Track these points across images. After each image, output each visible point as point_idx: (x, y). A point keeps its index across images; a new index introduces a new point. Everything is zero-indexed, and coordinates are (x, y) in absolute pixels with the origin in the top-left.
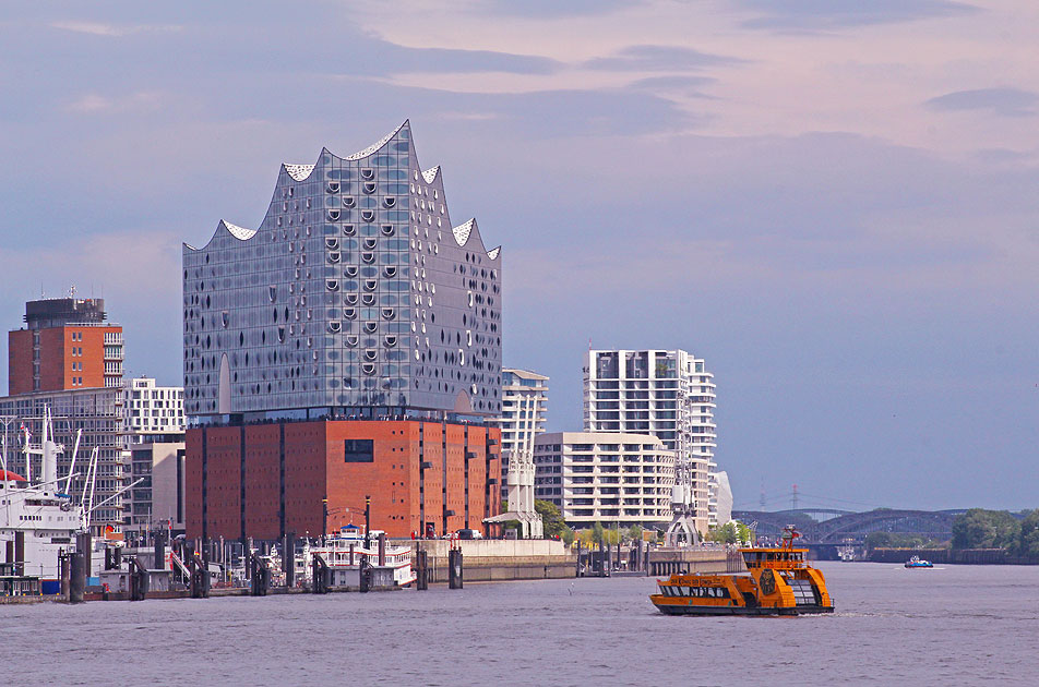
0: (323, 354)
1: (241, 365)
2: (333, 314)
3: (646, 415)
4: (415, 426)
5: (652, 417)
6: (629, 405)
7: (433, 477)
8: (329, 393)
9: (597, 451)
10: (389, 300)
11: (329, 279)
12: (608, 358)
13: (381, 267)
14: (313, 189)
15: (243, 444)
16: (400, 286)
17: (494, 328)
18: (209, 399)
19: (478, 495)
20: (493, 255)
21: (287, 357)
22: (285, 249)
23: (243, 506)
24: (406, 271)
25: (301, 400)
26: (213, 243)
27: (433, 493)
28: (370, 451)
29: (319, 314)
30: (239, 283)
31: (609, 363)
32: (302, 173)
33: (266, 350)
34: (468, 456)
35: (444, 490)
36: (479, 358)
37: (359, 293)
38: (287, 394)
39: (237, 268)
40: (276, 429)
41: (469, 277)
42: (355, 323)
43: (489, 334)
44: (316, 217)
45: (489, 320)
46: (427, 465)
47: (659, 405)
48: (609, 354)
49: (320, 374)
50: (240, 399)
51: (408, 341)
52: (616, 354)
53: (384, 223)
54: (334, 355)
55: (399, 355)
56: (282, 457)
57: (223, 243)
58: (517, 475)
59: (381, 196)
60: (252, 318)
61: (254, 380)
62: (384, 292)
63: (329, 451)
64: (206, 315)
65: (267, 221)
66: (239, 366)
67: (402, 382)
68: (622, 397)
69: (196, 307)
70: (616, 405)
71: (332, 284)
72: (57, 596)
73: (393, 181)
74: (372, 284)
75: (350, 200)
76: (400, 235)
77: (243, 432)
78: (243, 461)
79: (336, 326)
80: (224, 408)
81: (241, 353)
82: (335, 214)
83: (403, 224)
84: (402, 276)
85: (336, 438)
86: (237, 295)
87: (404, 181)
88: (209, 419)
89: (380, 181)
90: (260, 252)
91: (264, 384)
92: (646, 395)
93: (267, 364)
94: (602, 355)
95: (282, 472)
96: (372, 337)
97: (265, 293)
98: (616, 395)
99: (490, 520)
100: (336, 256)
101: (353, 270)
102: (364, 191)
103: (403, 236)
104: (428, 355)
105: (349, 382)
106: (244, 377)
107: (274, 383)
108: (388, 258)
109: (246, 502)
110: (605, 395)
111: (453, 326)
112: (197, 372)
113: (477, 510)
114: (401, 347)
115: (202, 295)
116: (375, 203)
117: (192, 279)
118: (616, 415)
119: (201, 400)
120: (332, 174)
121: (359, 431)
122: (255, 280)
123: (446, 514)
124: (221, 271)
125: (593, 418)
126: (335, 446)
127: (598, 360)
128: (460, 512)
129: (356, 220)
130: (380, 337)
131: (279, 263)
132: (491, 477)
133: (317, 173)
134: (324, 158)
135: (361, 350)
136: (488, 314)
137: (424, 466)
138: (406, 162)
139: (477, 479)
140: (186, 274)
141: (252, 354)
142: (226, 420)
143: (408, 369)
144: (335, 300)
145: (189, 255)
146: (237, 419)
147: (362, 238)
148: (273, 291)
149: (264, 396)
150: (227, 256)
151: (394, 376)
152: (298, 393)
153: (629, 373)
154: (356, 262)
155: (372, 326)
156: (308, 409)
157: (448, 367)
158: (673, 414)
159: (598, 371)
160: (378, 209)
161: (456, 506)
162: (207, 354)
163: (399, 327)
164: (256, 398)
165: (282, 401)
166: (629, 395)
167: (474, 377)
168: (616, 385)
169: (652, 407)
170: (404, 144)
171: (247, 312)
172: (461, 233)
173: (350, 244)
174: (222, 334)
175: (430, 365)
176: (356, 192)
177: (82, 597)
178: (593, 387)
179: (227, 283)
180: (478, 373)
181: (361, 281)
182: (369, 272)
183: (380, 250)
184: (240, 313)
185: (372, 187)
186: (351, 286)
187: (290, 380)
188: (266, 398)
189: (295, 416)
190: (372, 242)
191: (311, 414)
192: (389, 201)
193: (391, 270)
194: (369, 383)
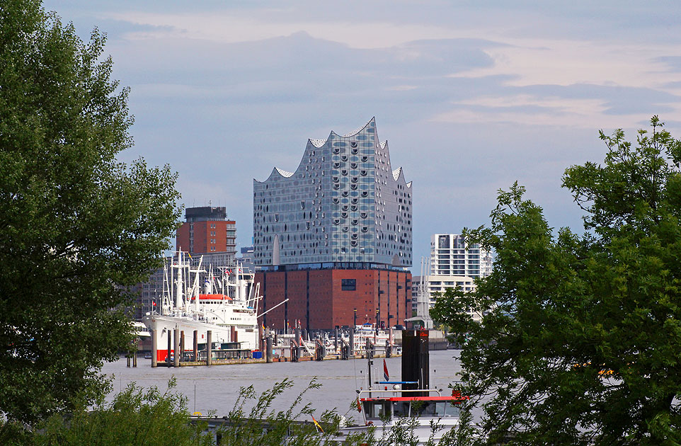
0: (331, 235)
1: (286, 241)
2: (336, 215)
3: (463, 267)
4: (376, 272)
5: (466, 268)
6: (455, 262)
7: (384, 297)
8: (334, 255)
9: (443, 285)
10: (364, 208)
11: (334, 197)
12: (445, 238)
13: (360, 191)
14: (326, 152)
15: (286, 281)
16: (369, 201)
17: (409, 223)
18: (268, 258)
19: (402, 307)
20: (409, 185)
21: (311, 237)
22: (310, 182)
23: (286, 312)
24: (373, 194)
25: (319, 259)
26: (270, 179)
27: (384, 306)
28: (354, 285)
29: (329, 215)
30: (285, 199)
31: (445, 241)
32: (319, 143)
33: (299, 233)
34: (399, 288)
35: (388, 305)
36: (403, 238)
37: (349, 204)
38: (311, 255)
39: (283, 192)
40: (305, 273)
41: (399, 196)
42: (347, 220)
43: (406, 226)
44: (328, 166)
45: (407, 219)
46: (382, 292)
47: (470, 262)
48: (444, 236)
49: (329, 245)
50: (285, 258)
51: (373, 230)
52: (448, 236)
53: (362, 169)
54: (336, 236)
55: (369, 237)
56: (308, 288)
57: (276, 179)
58: (421, 297)
59: (360, 156)
60: (291, 217)
61: (293, 249)
62: (361, 204)
63: (334, 285)
64: (267, 215)
65: (301, 168)
66: (284, 241)
67: (370, 251)
68: (452, 258)
69: (260, 211)
70: (448, 262)
71: (336, 200)
72: (261, 360)
73: (367, 148)
74: (355, 200)
75: (345, 157)
76: (369, 175)
77: (286, 275)
78: (286, 289)
79: (337, 221)
80: (275, 262)
81: (285, 235)
82: (337, 164)
83: (372, 169)
84: (370, 196)
85: (338, 278)
86: (283, 206)
87: (371, 148)
88: (266, 269)
89: (360, 148)
90: (296, 183)
91: (298, 250)
92: (463, 257)
93: (299, 240)
94: (440, 236)
95: (308, 295)
96: (355, 227)
97: (299, 204)
98: (448, 257)
99: (407, 320)
100: (337, 186)
101: (346, 193)
102: (352, 153)
103: (371, 176)
104: (382, 237)
105: (344, 250)
106: (287, 247)
107: (304, 250)
108: (364, 187)
110: (443, 257)
111: (392, 222)
112: (261, 244)
113: (402, 315)
114: (370, 232)
115: (264, 205)
116: (357, 159)
117: (259, 197)
118: (448, 267)
119: (264, 259)
120: (336, 144)
121: (348, 275)
122: (293, 197)
123: (390, 317)
124: (274, 192)
125: (437, 268)
126: (337, 282)
127: (439, 239)
128: (395, 316)
129: (348, 167)
130: (359, 227)
131: (307, 189)
132: (408, 298)
133: (328, 143)
134: (331, 136)
135: (350, 234)
136: (407, 215)
137: (380, 292)
138: (373, 138)
139: (402, 300)
140: (255, 195)
141: (292, 235)
142: (276, 268)
143: (373, 243)
144: (337, 208)
145: (257, 185)
146: (282, 268)
147: (350, 177)
148: (303, 203)
149: (298, 257)
150: (278, 186)
151: (367, 247)
152: (317, 255)
153: (455, 246)
154: (348, 188)
155: (356, 221)
156: (322, 263)
157: (390, 243)
158: (477, 267)
159: (439, 244)
160: (359, 162)
161: (393, 313)
162: (266, 235)
163: (369, 222)
164: (294, 257)
165: (308, 258)
166: (455, 257)
167: (401, 248)
168: (448, 252)
169: (466, 263)
170: (372, 129)
171: (289, 214)
172: (396, 173)
173: (345, 180)
174: (275, 225)
175: (383, 242)
176: (348, 152)
177: (272, 360)
178: (437, 253)
179: (278, 199)
180: (403, 245)
181: (350, 198)
182: (354, 194)
183: (360, 183)
184: (285, 214)
185: (356, 151)
186: (345, 201)
187: (312, 249)
188: (298, 258)
189: (314, 267)
190: (356, 179)
191: (324, 266)
192: (365, 158)
193: (365, 193)
194: (354, 251)
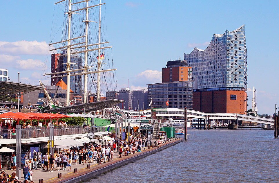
0: (226, 76)
2: (228, 66)
4: (244, 92)
8: (227, 84)
10: (240, 64)
13: (238, 56)
14: (223, 39)
15: (201, 96)
16: (242, 61)
21: (215, 76)
22: (214, 53)
25: (219, 86)
26: (193, 52)
28: (236, 97)
29: (225, 67)
30: (200, 61)
32: (219, 36)
33: (208, 75)
37: (234, 62)
38: (215, 85)
39: (200, 58)
40: (211, 92)
42: (233, 69)
49: (225, 80)
50: (200, 86)
51: (244, 73)
53: (239, 46)
54: (228, 76)
55: (242, 76)
56: (213, 98)
59: (238, 41)
61: (204, 82)
62: (239, 62)
65: (209, 47)
66: (200, 79)
71: (228, 60)
73: (241, 38)
74: (236, 60)
75: (232, 42)
76: (242, 49)
77: (201, 93)
79: (229, 69)
81: (201, 76)
82: (229, 44)
83: (243, 47)
84: (242, 59)
85: (229, 94)
87: (243, 38)
89: (239, 38)
90: (207, 54)
93: (208, 78)
95: (213, 102)
96: (236, 72)
97: (208, 63)
100: (229, 54)
101: (232, 57)
105: (231, 82)
106: (201, 81)
107: (211, 82)
108: (240, 55)
109: (202, 108)
114: (242, 74)
120: (228, 36)
121: (233, 93)
122: (205, 60)
124: (195, 58)
126: (228, 96)
129: (233, 46)
130: (238, 72)
131: (212, 56)
133: (225, 35)
134: (226, 32)
135: (234, 75)
138: (244, 33)
141: (204, 76)
144: (228, 63)
146: (198, 90)
147: (234, 50)
148: (211, 62)
150: (197, 55)
151: (241, 81)
152: (218, 84)
154: (233, 55)
155: (236, 69)
156: (220, 88)
160: (238, 44)
163: (242, 70)
164: (205, 86)
165: (213, 86)
170: (243, 28)
171: (203, 67)
173: (232, 51)
174: (195, 72)
176: (233, 39)
181: (234, 59)
182: (236, 58)
183: (238, 53)
184: (200, 67)
185: (236, 39)
186: (232, 61)
187: (215, 82)
188: (208, 86)
189: (216, 89)
190: (236, 51)
191: (221, 89)
192: (240, 42)
193: (240, 57)
194: (236, 82)
